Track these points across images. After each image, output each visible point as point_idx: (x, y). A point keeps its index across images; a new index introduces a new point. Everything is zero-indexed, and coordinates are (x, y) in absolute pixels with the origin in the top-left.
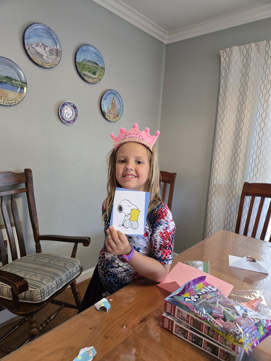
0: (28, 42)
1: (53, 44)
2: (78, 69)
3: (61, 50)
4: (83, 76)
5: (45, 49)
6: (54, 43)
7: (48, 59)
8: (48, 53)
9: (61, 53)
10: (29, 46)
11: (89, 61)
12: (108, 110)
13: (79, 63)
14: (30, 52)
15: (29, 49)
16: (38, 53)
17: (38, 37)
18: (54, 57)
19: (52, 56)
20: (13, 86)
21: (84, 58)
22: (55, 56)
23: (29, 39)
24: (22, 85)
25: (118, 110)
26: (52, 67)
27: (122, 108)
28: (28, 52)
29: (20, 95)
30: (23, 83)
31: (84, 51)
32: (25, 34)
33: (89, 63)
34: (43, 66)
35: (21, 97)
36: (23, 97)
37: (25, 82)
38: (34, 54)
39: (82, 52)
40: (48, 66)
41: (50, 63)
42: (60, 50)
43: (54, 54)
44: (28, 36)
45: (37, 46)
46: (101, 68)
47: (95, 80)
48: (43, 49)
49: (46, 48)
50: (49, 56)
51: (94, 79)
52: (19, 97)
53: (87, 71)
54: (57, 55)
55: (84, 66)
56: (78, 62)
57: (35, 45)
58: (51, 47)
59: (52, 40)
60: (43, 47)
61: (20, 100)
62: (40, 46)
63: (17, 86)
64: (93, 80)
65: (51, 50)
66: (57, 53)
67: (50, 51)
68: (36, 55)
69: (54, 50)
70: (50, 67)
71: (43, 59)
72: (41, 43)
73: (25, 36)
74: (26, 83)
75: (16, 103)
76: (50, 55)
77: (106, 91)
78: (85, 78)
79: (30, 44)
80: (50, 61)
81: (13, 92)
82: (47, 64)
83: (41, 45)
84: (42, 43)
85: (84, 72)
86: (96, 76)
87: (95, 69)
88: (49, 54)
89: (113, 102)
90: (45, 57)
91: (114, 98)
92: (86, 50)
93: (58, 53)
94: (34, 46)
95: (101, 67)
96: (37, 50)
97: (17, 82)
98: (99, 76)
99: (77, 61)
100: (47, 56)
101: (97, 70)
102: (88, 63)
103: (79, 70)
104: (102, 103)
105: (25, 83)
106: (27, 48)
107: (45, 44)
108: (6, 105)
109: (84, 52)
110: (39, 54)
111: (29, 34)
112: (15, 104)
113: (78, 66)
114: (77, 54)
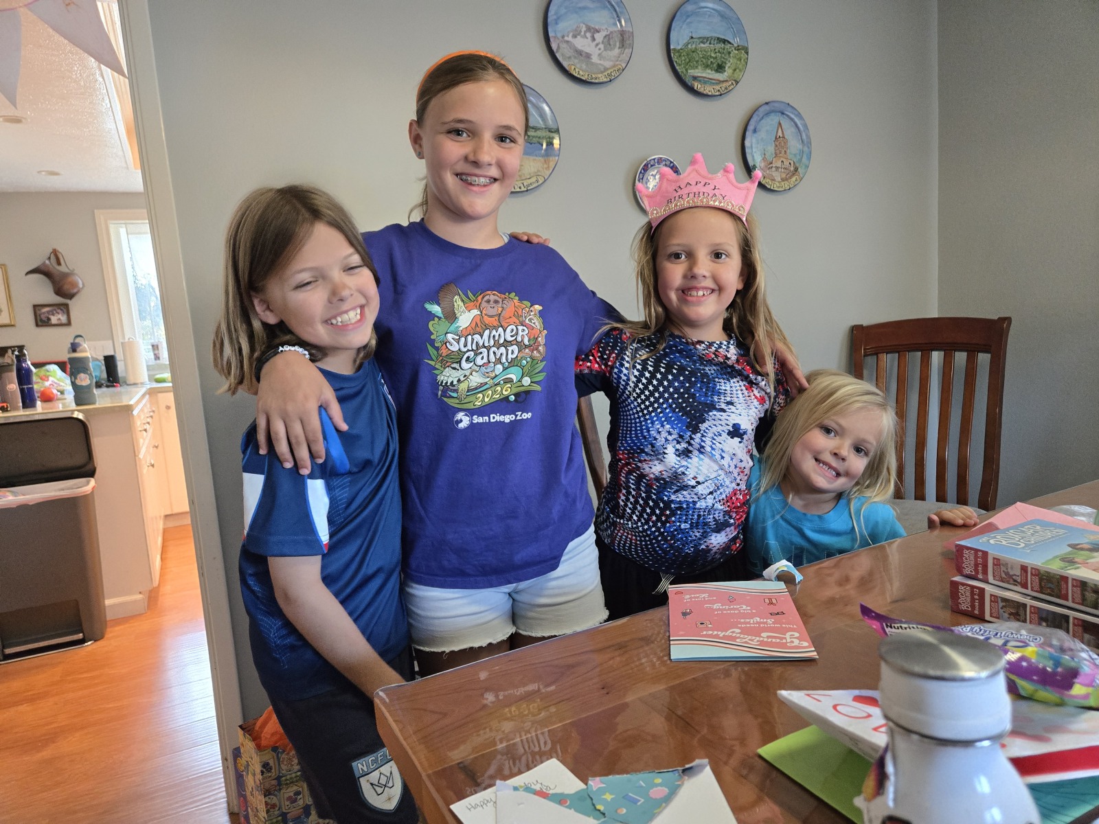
0: (555, 32)
1: (612, 21)
2: (677, 68)
3: (631, 30)
4: (689, 81)
5: (594, 39)
6: (614, 18)
7: (602, 62)
8: (601, 46)
9: (631, 37)
10: (558, 42)
11: (704, 40)
12: (764, 159)
13: (679, 51)
14: (563, 55)
15: (559, 47)
16: (579, 53)
17: (576, 12)
18: (617, 51)
19: (610, 50)
20: (531, 144)
21: (690, 35)
22: (619, 48)
23: (557, 24)
24: (549, 138)
25: (795, 155)
26: (613, 78)
27: (806, 149)
28: (558, 57)
29: (545, 161)
30: (552, 132)
31: (688, 16)
32: (549, 14)
33: (704, 43)
34: (593, 81)
35: (549, 167)
36: (552, 165)
37: (556, 127)
38: (570, 57)
39: (685, 21)
40: (603, 77)
41: (608, 69)
42: (629, 31)
43: (615, 45)
44: (555, 17)
45: (575, 36)
46: (738, 50)
47: (724, 85)
48: (590, 38)
49: (597, 36)
50: (604, 54)
51: (721, 82)
52: (545, 166)
53: (699, 67)
54: (623, 46)
55: (691, 57)
56: (674, 49)
57: (571, 35)
58: (606, 29)
59: (609, 10)
60: (588, 35)
61: (548, 173)
62: (582, 33)
63: (539, 143)
64: (718, 87)
65: (608, 37)
66: (623, 40)
67: (606, 40)
68: (575, 58)
69: (614, 35)
70: (609, 80)
71: (593, 64)
72: (584, 26)
73: (549, 20)
74: (557, 131)
75: (539, 183)
76: (605, 50)
77: (757, 110)
78: (697, 86)
79: (559, 35)
80: (608, 64)
81: (532, 158)
82: (602, 72)
83: (585, 32)
84: (587, 26)
85: (692, 72)
86: (726, 73)
87: (721, 56)
88: (604, 47)
89: (780, 134)
90: (595, 59)
91: (780, 124)
92: (694, 13)
93: (625, 39)
94: (570, 38)
95: (738, 46)
96: (576, 46)
97: (539, 133)
98: (733, 73)
99: (672, 47)
100: (599, 55)
101: (727, 57)
102: (702, 45)
103: (679, 70)
104: (747, 143)
105: (555, 132)
106: (554, 46)
107: (593, 26)
108: (518, 190)
109: (688, 20)
110: (581, 55)
111: (556, 13)
112: (536, 185)
113: (675, 59)
114: (672, 28)
